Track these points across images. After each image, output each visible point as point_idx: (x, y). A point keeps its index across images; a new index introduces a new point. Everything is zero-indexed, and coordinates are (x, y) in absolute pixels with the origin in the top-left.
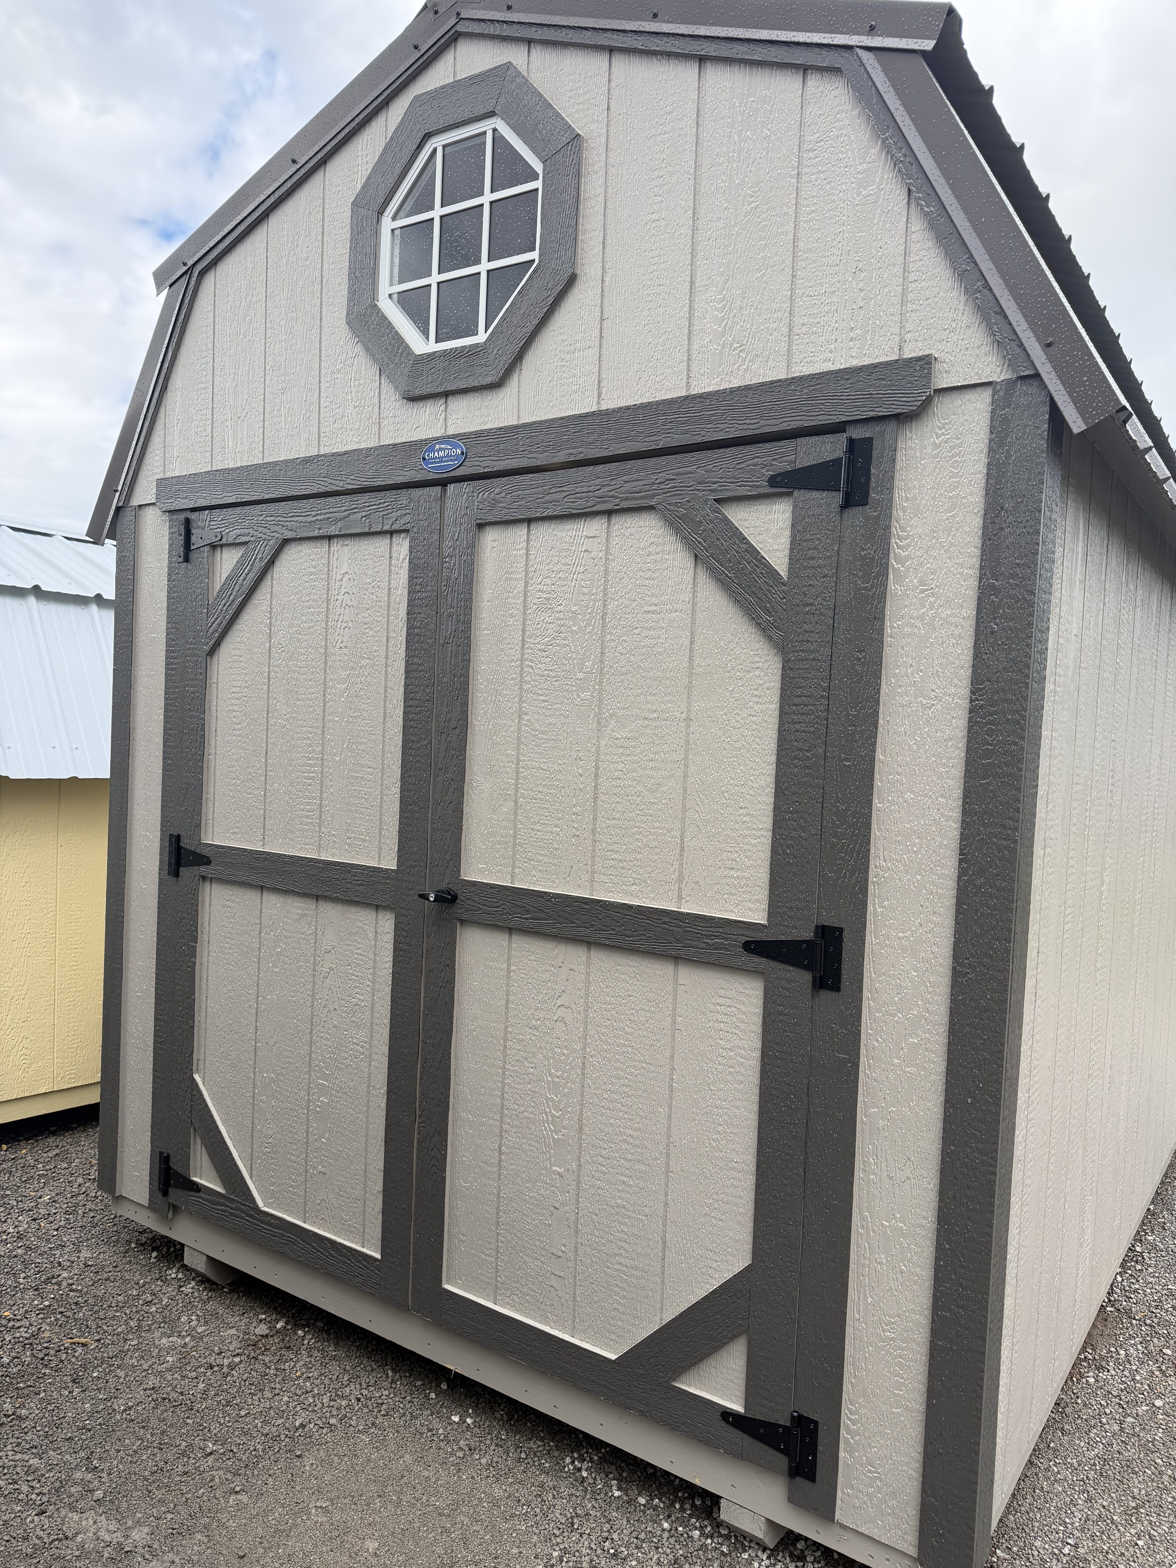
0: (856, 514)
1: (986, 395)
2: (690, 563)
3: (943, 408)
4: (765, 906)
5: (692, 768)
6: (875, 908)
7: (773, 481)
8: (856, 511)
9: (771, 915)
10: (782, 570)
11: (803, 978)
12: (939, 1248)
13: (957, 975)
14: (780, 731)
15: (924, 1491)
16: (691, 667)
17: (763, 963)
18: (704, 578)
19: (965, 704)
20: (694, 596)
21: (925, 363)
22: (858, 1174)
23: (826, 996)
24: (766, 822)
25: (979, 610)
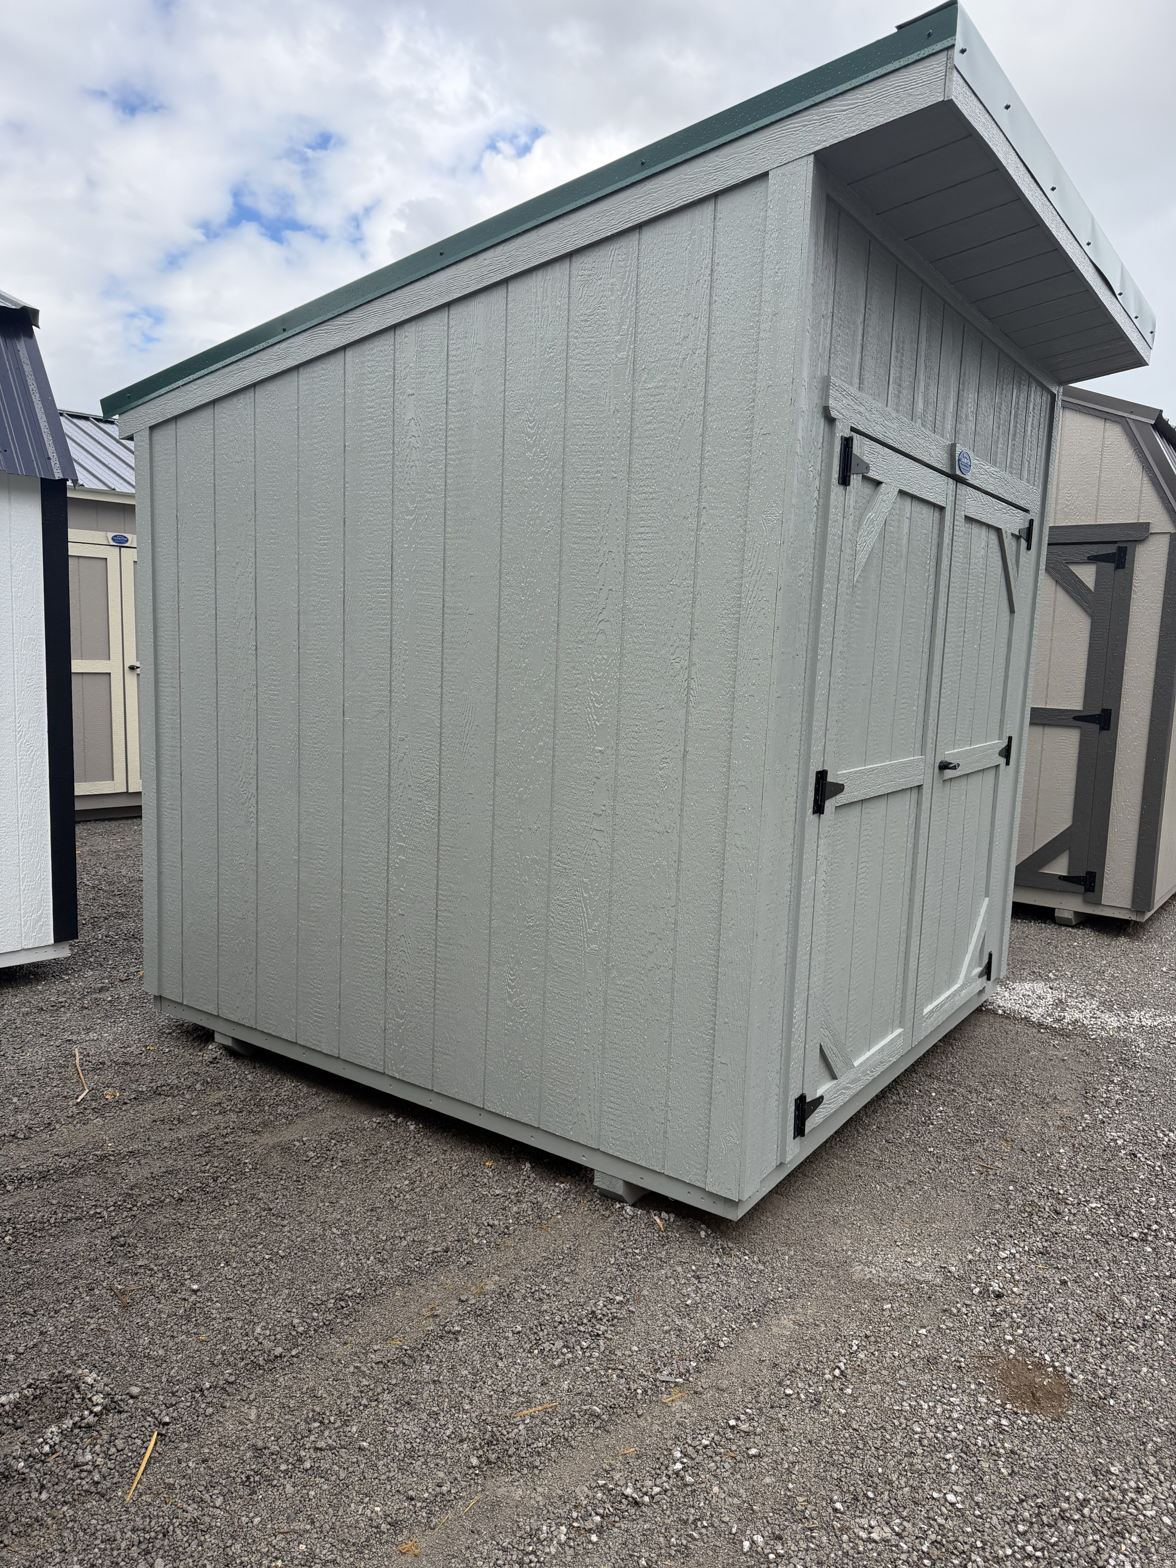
0: (1120, 572)
1: (1168, 536)
2: (1054, 584)
3: (1152, 539)
4: (1082, 704)
5: (1053, 657)
6: (1124, 702)
7: (1089, 558)
8: (1120, 570)
9: (1085, 705)
10: (1092, 589)
11: (1096, 727)
12: (1142, 808)
13: (1151, 721)
14: (1090, 643)
15: (1134, 885)
16: (1053, 621)
17: (1080, 723)
18: (1059, 589)
19: (1158, 634)
20: (1055, 596)
21: (1148, 524)
22: (1114, 790)
23: (1104, 732)
24: (1083, 675)
25: (1163, 605)
